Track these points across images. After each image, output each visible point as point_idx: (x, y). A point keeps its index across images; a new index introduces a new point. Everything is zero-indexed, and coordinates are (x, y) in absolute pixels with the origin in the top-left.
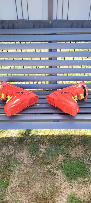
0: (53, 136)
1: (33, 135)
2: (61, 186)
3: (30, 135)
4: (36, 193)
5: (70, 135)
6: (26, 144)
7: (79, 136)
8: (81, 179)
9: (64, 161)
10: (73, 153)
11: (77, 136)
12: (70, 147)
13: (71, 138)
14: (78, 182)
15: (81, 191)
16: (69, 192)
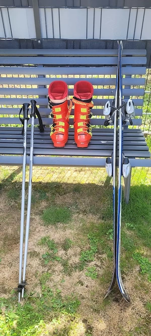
0: (40, 183)
1: (16, 182)
2: (35, 230)
3: (13, 181)
4: (6, 234)
5: (62, 182)
6: (6, 190)
7: (72, 184)
8: (60, 225)
9: (46, 207)
10: (59, 200)
11: (69, 184)
12: (57, 194)
13: (61, 186)
14: (57, 227)
15: (57, 235)
16: (43, 235)
